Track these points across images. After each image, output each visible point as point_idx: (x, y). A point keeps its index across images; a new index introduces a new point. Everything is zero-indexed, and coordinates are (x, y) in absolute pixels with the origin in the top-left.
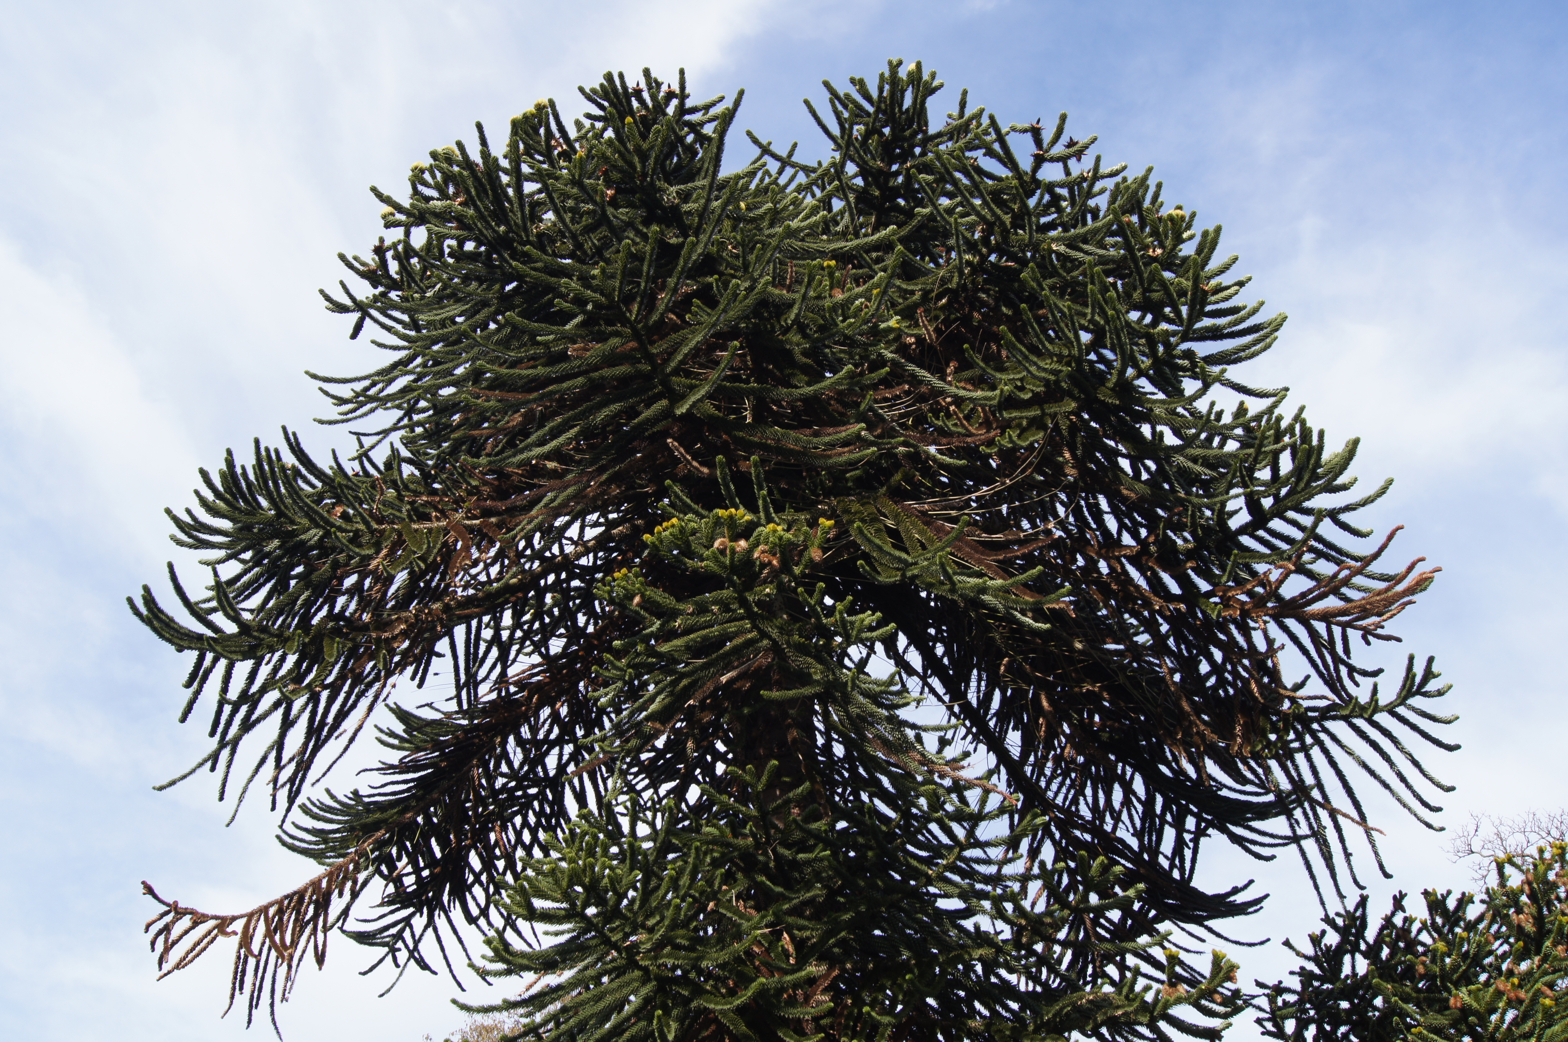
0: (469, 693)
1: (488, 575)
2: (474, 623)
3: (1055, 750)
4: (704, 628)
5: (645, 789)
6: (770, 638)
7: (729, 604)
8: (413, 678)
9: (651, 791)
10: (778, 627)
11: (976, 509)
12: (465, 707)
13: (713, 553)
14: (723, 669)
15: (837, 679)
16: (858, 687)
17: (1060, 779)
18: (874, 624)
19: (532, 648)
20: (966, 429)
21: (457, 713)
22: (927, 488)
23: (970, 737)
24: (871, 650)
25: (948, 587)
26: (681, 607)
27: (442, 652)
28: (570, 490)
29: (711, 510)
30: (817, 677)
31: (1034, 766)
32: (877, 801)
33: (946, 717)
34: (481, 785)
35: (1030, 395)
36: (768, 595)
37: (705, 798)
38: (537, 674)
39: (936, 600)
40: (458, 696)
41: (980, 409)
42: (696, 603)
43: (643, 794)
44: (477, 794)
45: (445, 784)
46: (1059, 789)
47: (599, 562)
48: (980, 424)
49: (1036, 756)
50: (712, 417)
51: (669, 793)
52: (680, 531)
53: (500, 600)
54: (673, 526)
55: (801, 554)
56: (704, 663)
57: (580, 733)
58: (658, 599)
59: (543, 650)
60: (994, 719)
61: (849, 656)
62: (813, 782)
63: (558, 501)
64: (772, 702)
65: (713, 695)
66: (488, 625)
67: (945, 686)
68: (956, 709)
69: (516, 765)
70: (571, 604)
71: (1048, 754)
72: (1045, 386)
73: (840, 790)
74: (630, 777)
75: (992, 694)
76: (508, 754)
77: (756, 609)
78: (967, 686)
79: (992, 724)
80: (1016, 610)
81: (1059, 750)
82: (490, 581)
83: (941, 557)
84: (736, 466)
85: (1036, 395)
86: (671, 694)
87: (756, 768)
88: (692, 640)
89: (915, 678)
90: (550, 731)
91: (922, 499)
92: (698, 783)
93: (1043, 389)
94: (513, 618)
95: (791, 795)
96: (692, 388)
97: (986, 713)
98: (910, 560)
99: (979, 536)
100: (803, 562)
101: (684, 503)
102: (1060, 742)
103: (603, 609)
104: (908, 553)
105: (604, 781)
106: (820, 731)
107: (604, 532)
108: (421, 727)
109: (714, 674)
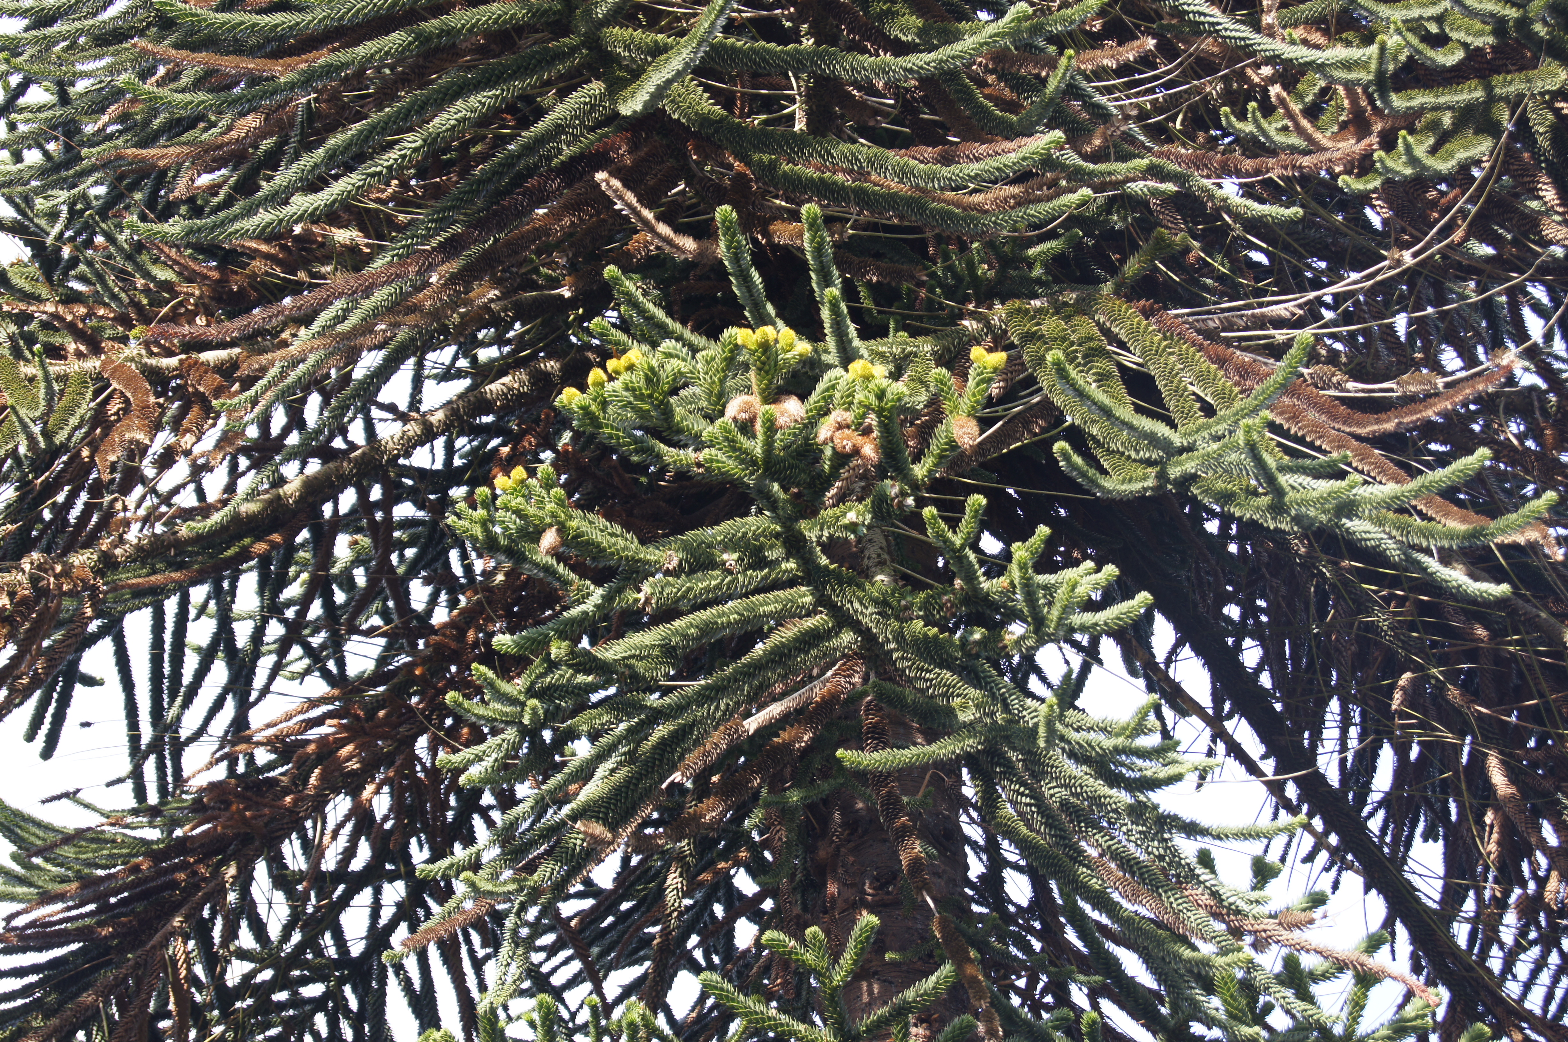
0: (161, 768)
1: (200, 493)
2: (171, 606)
3: (1523, 884)
4: (704, 606)
5: (571, 983)
6: (856, 626)
7: (761, 548)
8: (30, 737)
9: (587, 986)
10: (875, 602)
11: (1334, 323)
12: (153, 798)
13: (725, 429)
14: (750, 700)
15: (1013, 721)
16: (1062, 738)
17: (1535, 952)
18: (1097, 596)
19: (306, 661)
20: (1309, 138)
21: (135, 812)
22: (1220, 278)
23: (1323, 857)
24: (1092, 654)
25: (1265, 500)
26: (651, 554)
27: (97, 675)
28: (380, 295)
29: (713, 334)
30: (965, 717)
31: (1474, 921)
32: (1107, 1006)
33: (1269, 811)
34: (194, 980)
35: (1459, 55)
36: (852, 527)
37: (710, 1002)
38: (319, 721)
39: (1240, 539)
40: (137, 775)
41: (1341, 90)
42: (686, 547)
43: (567, 995)
44: (183, 999)
45: (110, 975)
46: (1535, 974)
47: (457, 462)
48: (1343, 126)
49: (1479, 898)
50: (705, 120)
51: (627, 992)
52: (648, 380)
53: (230, 552)
54: (631, 368)
55: (925, 433)
56: (706, 688)
57: (419, 854)
58: (599, 538)
59: (331, 665)
60: (1381, 814)
61: (1039, 672)
62: (961, 960)
63: (354, 319)
64: (861, 775)
65: (725, 762)
66: (202, 610)
67: (1263, 739)
68: (1291, 791)
69: (274, 931)
70: (394, 558)
71: (1507, 894)
72: (1495, 33)
73: (1021, 983)
74: (537, 957)
75: (1375, 756)
76: (253, 904)
77: (824, 561)
78: (1317, 736)
79: (1375, 825)
80: (1428, 552)
81: (1532, 886)
82: (204, 510)
83: (1248, 430)
84: (766, 234)
85: (1473, 54)
86: (631, 758)
87: (827, 932)
88: (676, 632)
89: (1195, 720)
90: (350, 853)
91: (1204, 302)
92: (696, 969)
93: (1490, 40)
94: (261, 592)
95: (910, 994)
96: (658, 51)
97: (1361, 800)
98: (1177, 439)
99: (1338, 386)
100: (935, 449)
101: (649, 318)
102: (1534, 867)
103: (468, 569)
104: (1173, 426)
105: (478, 965)
106: (974, 845)
107: (469, 390)
108: (55, 845)
109: (729, 713)
